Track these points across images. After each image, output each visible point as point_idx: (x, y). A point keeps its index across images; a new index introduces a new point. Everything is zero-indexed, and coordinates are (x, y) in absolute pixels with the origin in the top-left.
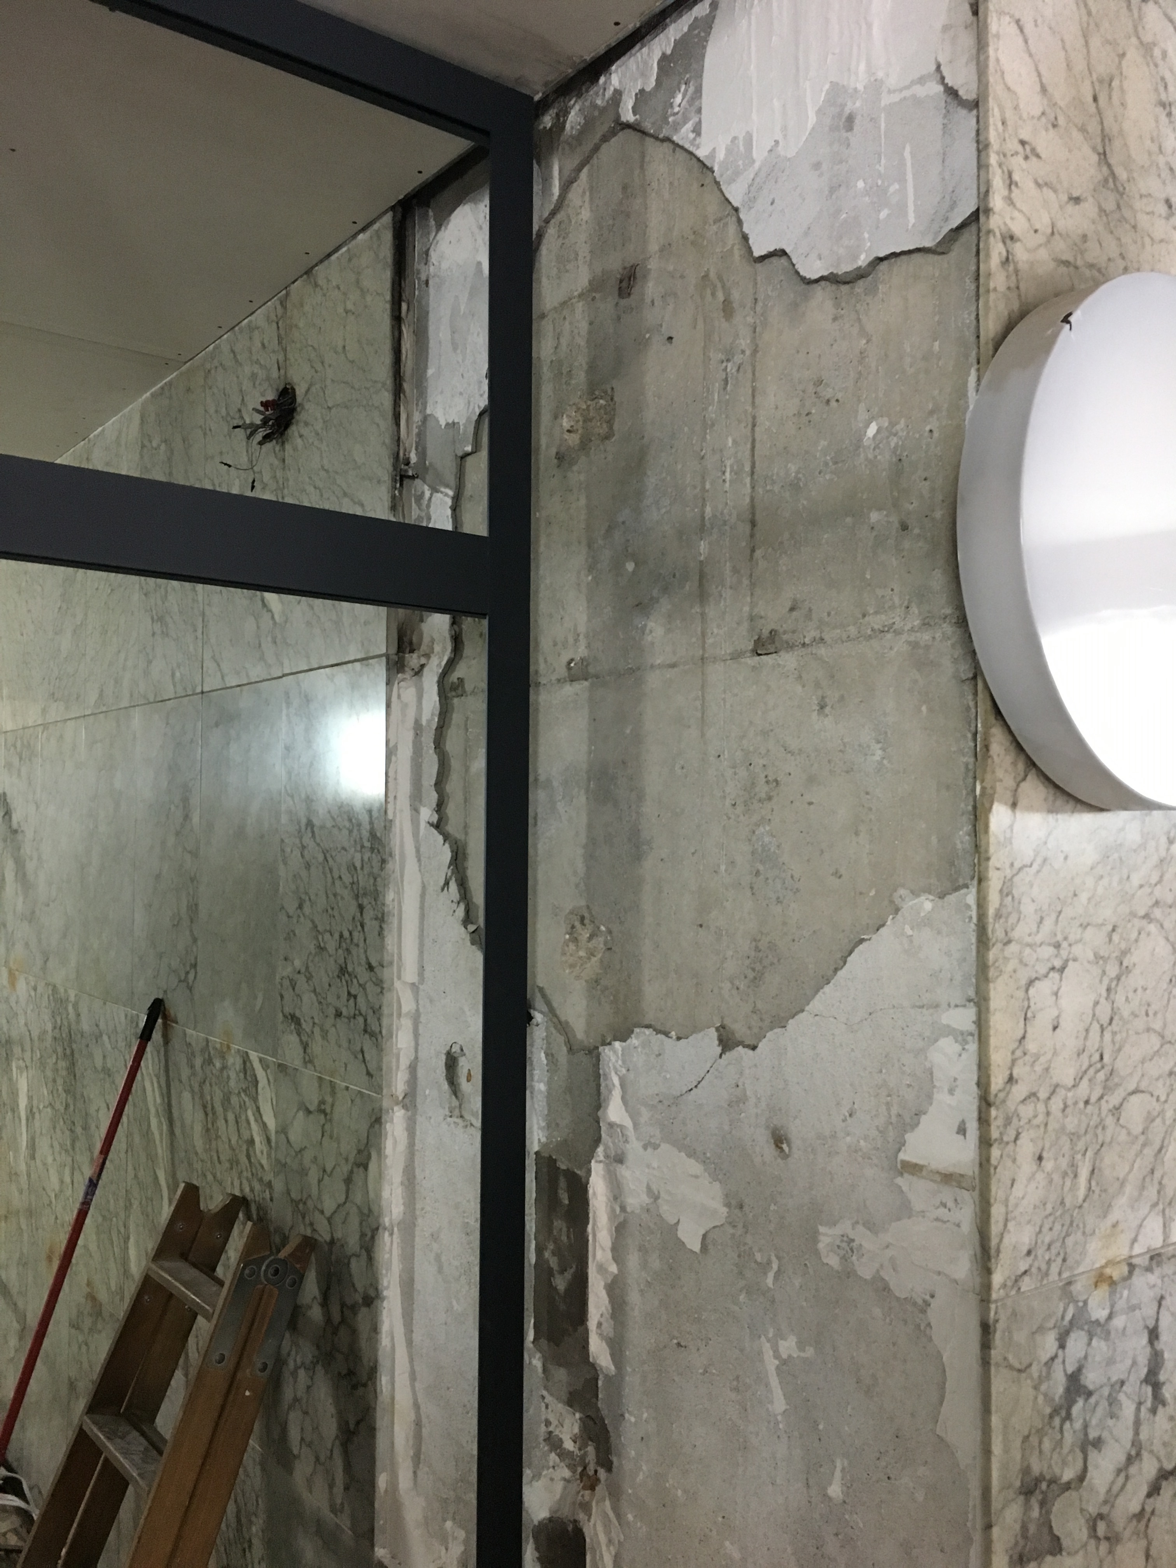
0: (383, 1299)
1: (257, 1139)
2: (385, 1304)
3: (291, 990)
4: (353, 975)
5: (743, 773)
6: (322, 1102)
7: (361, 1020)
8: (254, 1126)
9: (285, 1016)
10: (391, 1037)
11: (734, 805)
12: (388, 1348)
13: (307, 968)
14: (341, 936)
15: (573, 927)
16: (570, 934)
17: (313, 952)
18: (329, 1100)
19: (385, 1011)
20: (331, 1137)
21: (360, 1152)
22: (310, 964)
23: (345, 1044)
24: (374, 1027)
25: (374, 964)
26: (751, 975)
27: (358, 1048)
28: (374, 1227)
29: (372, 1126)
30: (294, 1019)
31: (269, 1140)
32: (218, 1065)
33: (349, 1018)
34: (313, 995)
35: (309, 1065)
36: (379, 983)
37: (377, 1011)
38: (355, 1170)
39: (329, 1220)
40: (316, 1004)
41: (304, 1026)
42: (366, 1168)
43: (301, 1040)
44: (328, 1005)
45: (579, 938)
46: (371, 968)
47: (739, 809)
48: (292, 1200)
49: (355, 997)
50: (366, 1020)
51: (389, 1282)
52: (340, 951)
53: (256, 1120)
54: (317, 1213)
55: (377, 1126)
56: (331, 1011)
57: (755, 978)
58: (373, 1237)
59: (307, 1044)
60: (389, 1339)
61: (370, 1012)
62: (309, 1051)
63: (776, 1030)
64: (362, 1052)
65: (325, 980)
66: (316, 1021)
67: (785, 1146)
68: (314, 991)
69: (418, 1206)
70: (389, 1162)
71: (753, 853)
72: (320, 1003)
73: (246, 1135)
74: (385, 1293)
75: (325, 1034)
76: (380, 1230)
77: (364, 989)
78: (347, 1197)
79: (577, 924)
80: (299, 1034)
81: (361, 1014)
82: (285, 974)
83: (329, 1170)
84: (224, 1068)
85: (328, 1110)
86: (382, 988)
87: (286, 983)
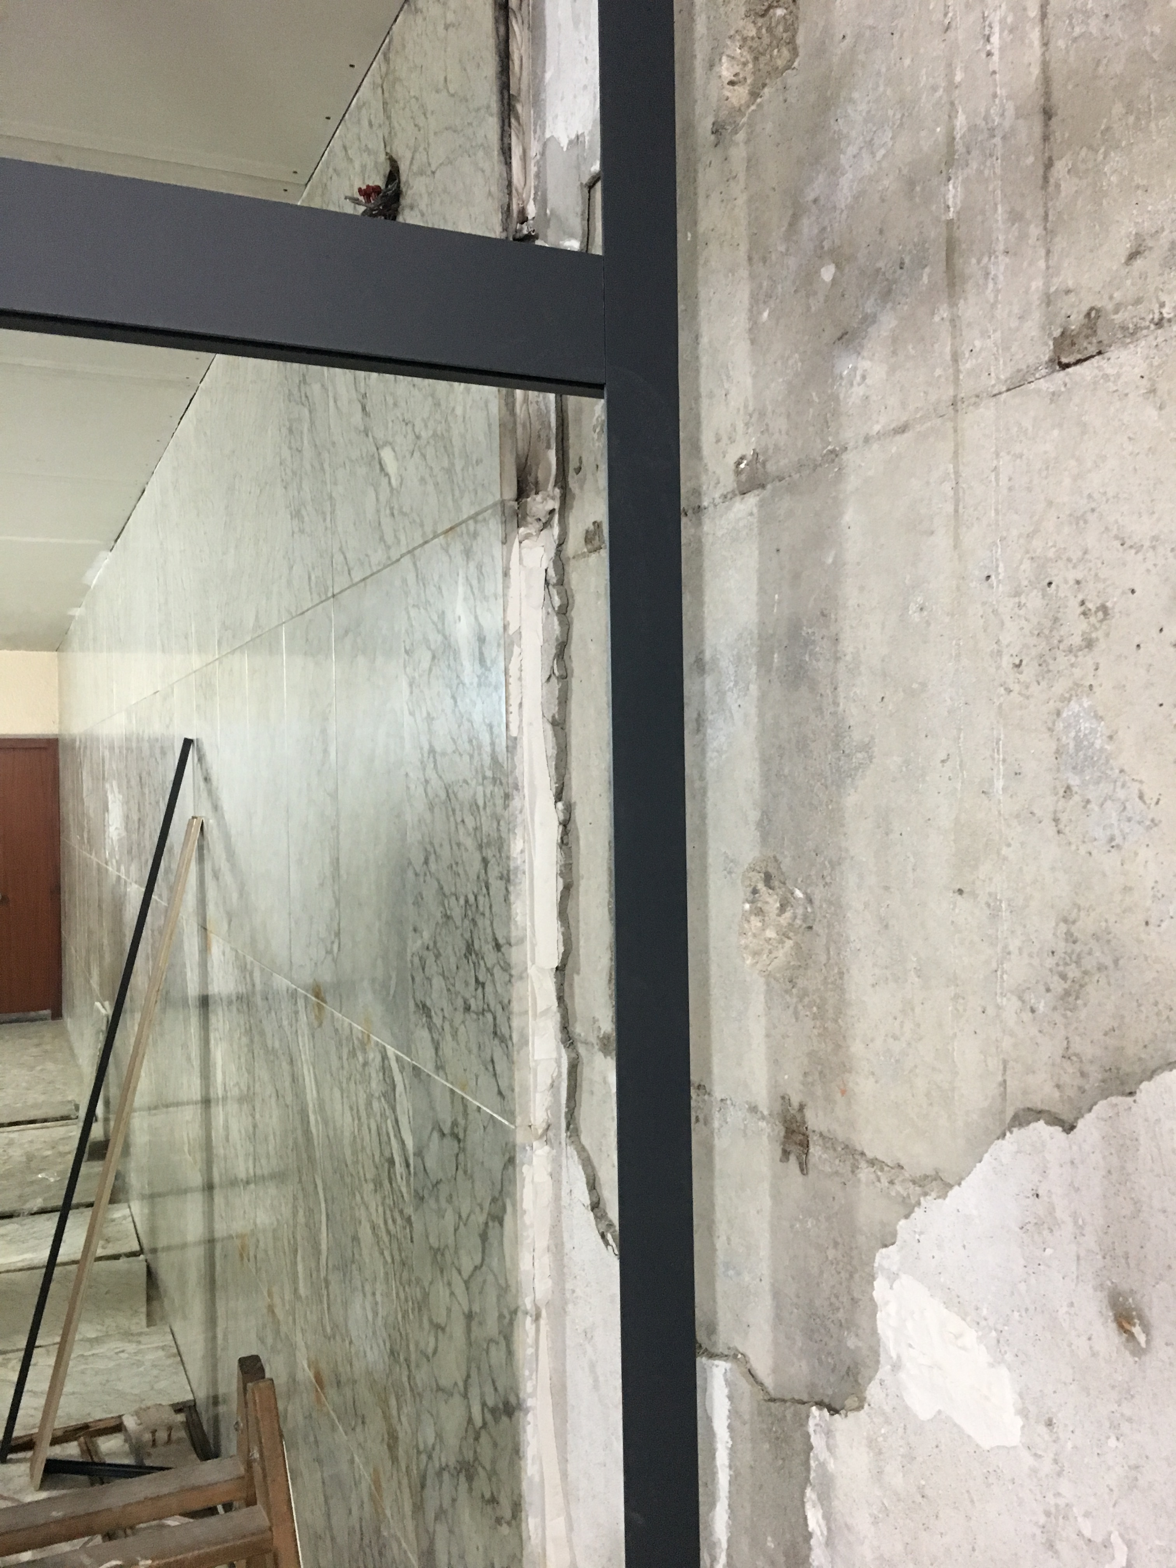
0: (527, 1411)
1: (397, 1159)
2: (530, 1417)
3: (421, 970)
4: (480, 956)
5: (1034, 600)
6: (455, 1124)
7: (489, 1016)
8: (394, 1142)
9: (417, 1005)
10: (526, 1043)
11: (1018, 666)
12: (537, 1479)
13: (435, 943)
14: (467, 901)
15: (755, 891)
16: (752, 902)
17: (440, 921)
18: (462, 1122)
19: (515, 1007)
20: (465, 1172)
21: (494, 1200)
22: (438, 938)
23: (475, 1050)
24: (504, 1030)
25: (501, 941)
26: (1058, 986)
27: (489, 1059)
28: (513, 1307)
29: (505, 1167)
30: (424, 1009)
31: (408, 1166)
32: (361, 1059)
33: (477, 1014)
34: (441, 978)
35: (441, 1073)
36: (506, 968)
37: (505, 1007)
38: (490, 1224)
39: (467, 1283)
40: (445, 991)
41: (435, 1019)
42: (501, 1223)
43: (432, 1038)
44: (457, 993)
45: (766, 908)
46: (498, 947)
47: (1029, 671)
48: (431, 1248)
49: (483, 985)
50: (495, 1019)
51: (535, 1388)
52: (467, 922)
53: (395, 1136)
54: (455, 1272)
55: (510, 1168)
56: (460, 1002)
57: (1067, 993)
58: (511, 1323)
59: (438, 1043)
60: (536, 1467)
61: (499, 1007)
62: (440, 1053)
63: (1114, 1099)
64: (492, 1061)
65: (453, 960)
66: (446, 1015)
67: (1137, 1330)
68: (443, 975)
69: (569, 1286)
70: (527, 1219)
71: (1058, 753)
72: (449, 990)
73: (387, 1154)
74: (530, 1403)
75: (455, 1034)
76: (520, 1314)
77: (492, 975)
78: (483, 1259)
79: (761, 886)
80: (430, 1030)
81: (490, 1010)
82: (414, 949)
83: (464, 1216)
84: (365, 1064)
85: (461, 1136)
86: (511, 976)
87: (416, 960)
